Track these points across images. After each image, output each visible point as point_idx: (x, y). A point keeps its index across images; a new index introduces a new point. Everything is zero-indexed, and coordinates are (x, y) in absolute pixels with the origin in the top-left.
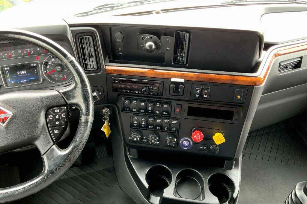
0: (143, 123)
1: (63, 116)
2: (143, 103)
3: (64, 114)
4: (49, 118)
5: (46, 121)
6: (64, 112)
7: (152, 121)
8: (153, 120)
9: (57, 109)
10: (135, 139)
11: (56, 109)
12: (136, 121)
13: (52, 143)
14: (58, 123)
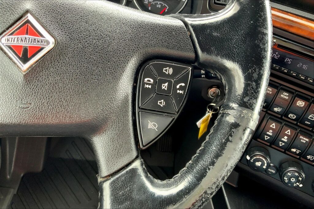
0: (285, 139)
1: (179, 89)
2: (304, 103)
3: (183, 84)
4: (144, 84)
5: (134, 88)
6: (184, 80)
7: (305, 142)
8: (307, 140)
9: (170, 66)
10: (258, 164)
11: (166, 66)
12: (271, 131)
13: (134, 154)
14: (162, 103)
